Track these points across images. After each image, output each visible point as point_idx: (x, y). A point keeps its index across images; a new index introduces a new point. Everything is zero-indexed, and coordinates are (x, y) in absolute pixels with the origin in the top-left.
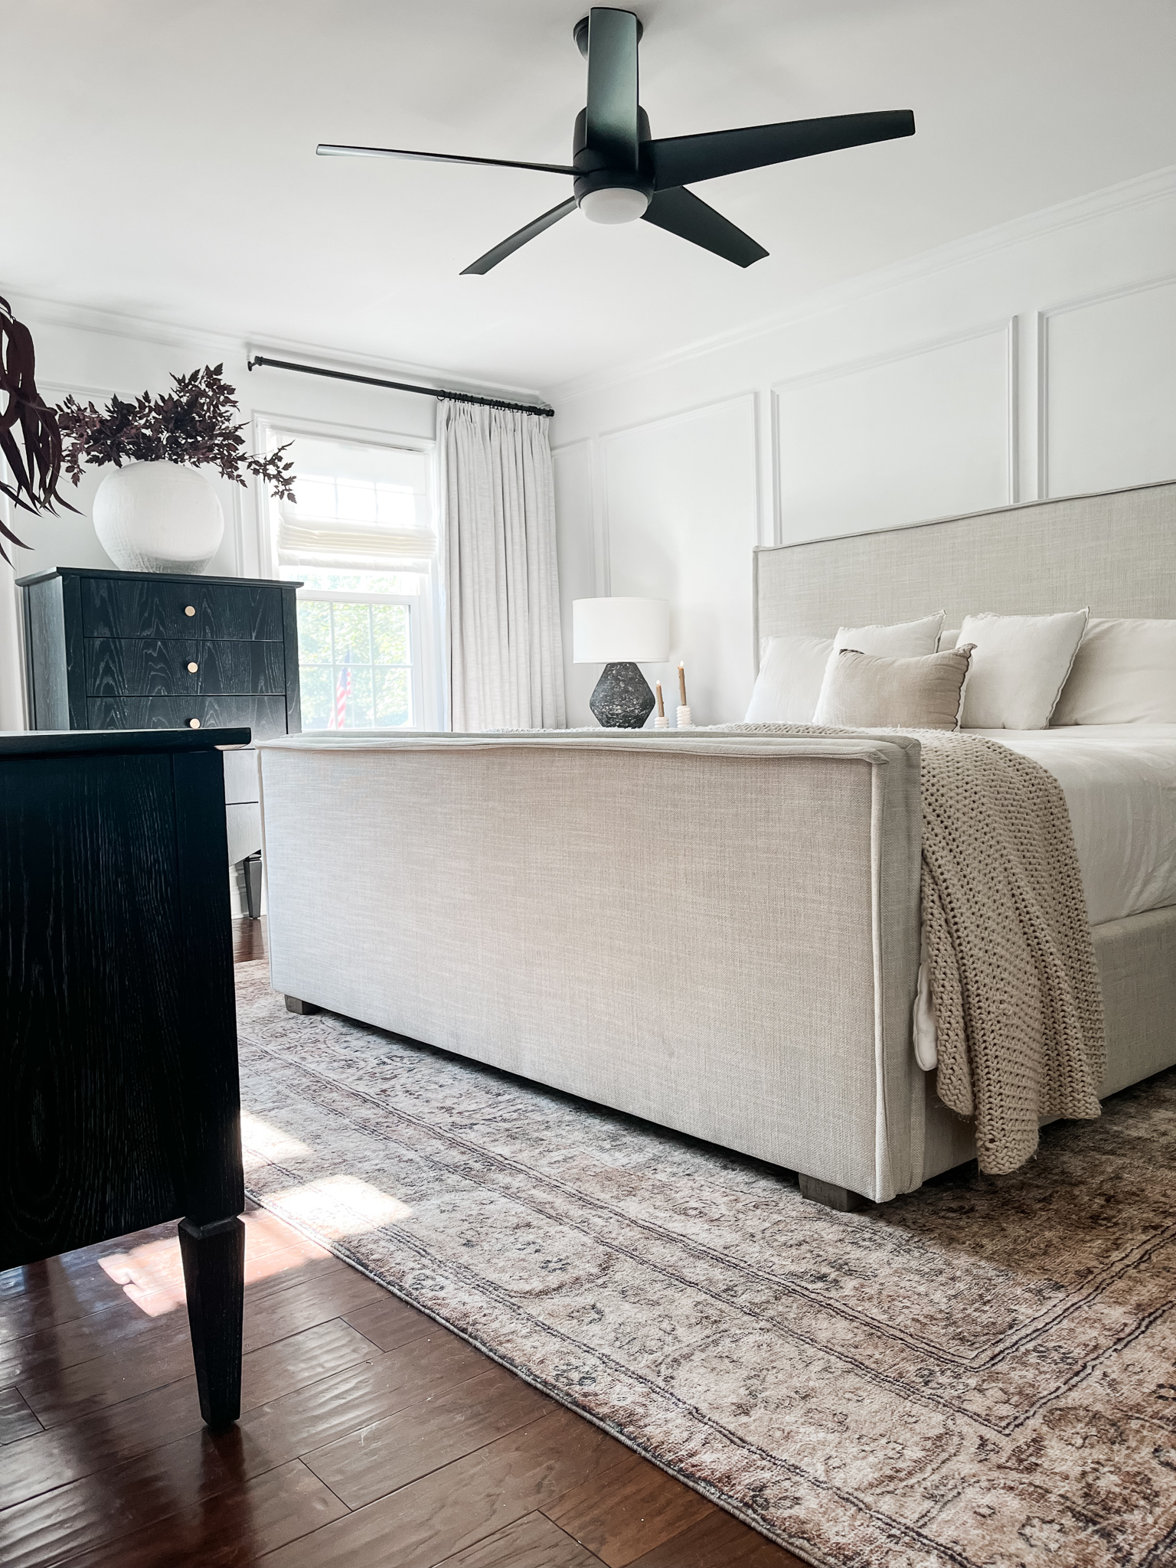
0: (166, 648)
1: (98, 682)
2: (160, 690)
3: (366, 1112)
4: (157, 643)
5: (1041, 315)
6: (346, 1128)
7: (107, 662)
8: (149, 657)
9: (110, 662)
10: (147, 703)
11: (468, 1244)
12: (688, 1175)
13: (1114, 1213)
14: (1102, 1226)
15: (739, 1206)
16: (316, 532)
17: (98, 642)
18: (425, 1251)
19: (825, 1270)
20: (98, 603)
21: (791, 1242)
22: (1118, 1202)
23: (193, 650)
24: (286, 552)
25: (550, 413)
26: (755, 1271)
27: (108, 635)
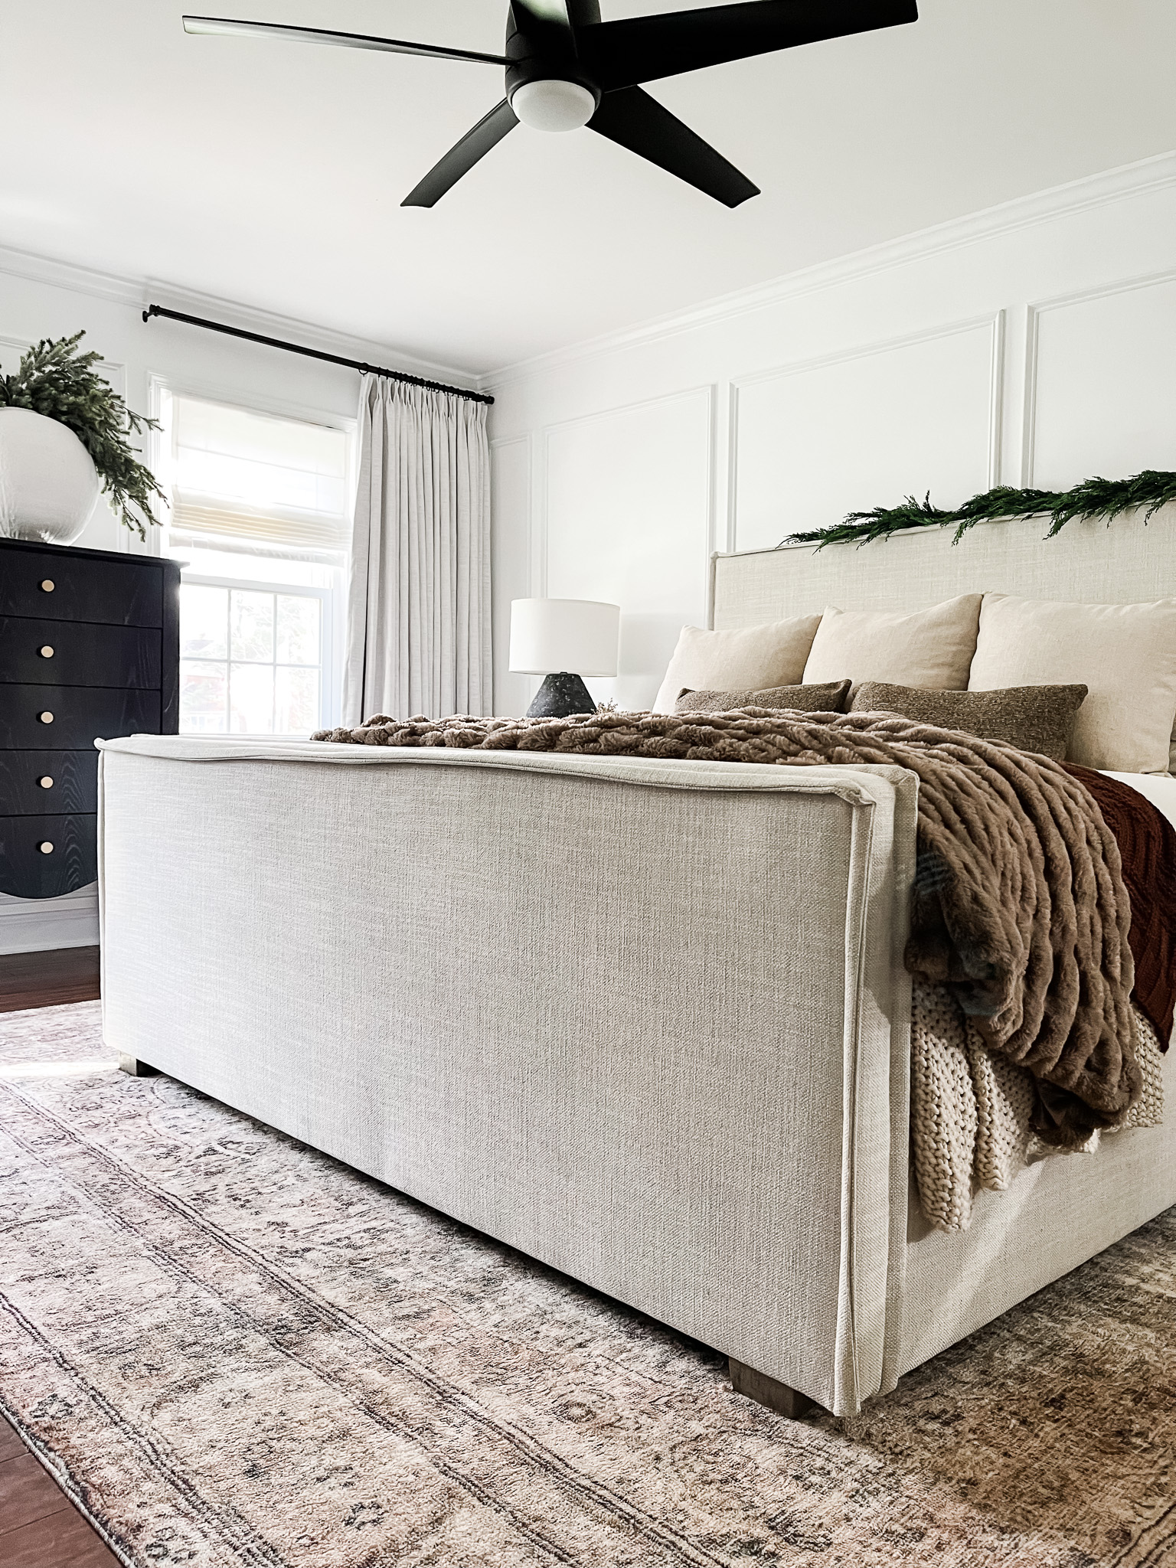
0: (15, 627)
3: (171, 1228)
4: (4, 620)
5: (1031, 310)
6: (137, 1254)
11: (252, 1472)
12: (580, 1345)
13: (1147, 1423)
14: (1136, 1448)
15: (645, 1404)
18: (185, 1482)
19: (759, 1531)
21: (712, 1476)
22: (1152, 1406)
23: (49, 632)
24: (179, 531)
25: (490, 400)
26: (659, 1529)
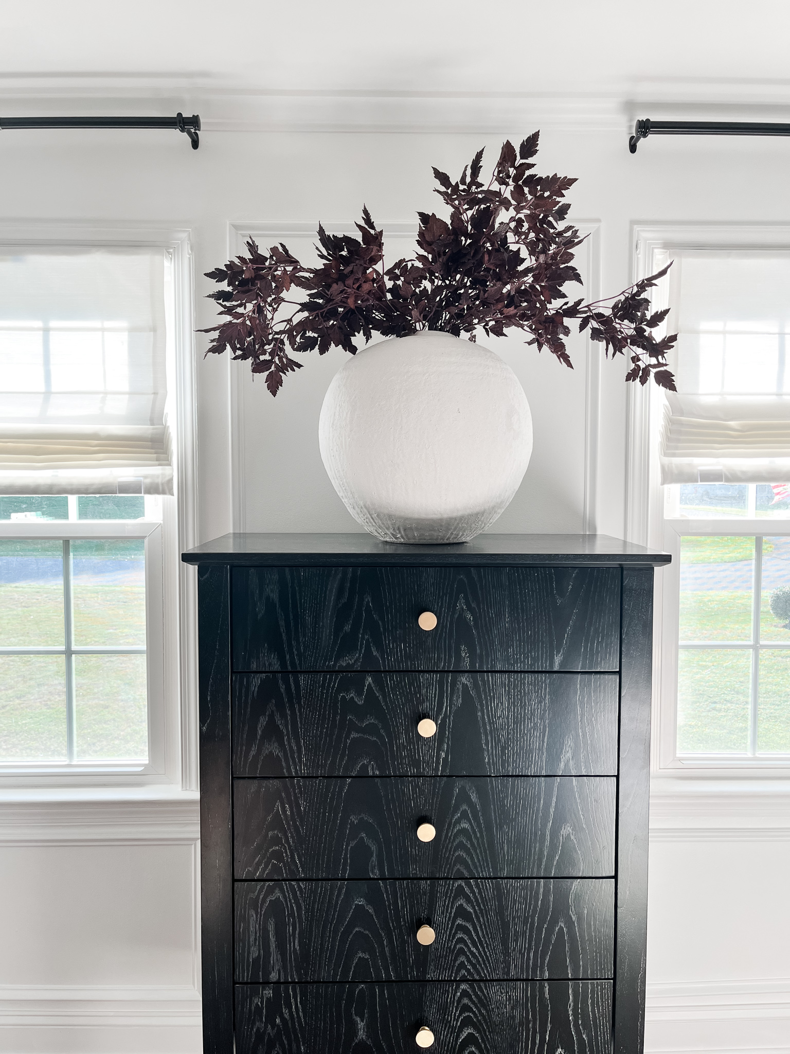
0: (382, 689)
1: (252, 753)
2: (365, 767)
4: (364, 679)
7: (272, 716)
8: (349, 705)
9: (277, 717)
10: (341, 790)
16: (732, 423)
17: (256, 681)
20: (261, 610)
23: (433, 692)
24: (676, 461)
27: (277, 667)
